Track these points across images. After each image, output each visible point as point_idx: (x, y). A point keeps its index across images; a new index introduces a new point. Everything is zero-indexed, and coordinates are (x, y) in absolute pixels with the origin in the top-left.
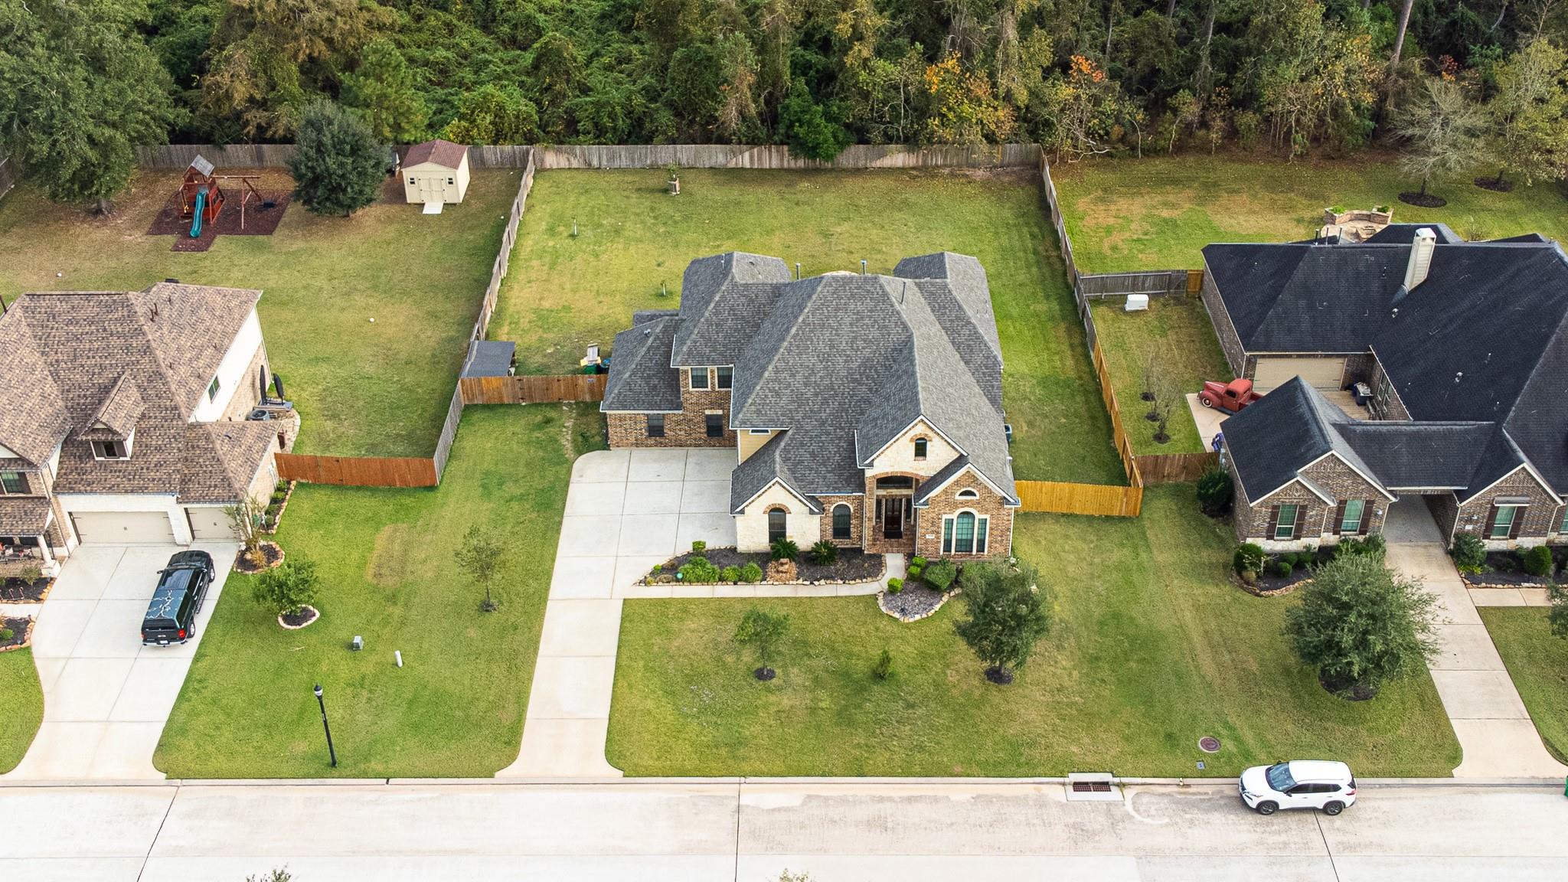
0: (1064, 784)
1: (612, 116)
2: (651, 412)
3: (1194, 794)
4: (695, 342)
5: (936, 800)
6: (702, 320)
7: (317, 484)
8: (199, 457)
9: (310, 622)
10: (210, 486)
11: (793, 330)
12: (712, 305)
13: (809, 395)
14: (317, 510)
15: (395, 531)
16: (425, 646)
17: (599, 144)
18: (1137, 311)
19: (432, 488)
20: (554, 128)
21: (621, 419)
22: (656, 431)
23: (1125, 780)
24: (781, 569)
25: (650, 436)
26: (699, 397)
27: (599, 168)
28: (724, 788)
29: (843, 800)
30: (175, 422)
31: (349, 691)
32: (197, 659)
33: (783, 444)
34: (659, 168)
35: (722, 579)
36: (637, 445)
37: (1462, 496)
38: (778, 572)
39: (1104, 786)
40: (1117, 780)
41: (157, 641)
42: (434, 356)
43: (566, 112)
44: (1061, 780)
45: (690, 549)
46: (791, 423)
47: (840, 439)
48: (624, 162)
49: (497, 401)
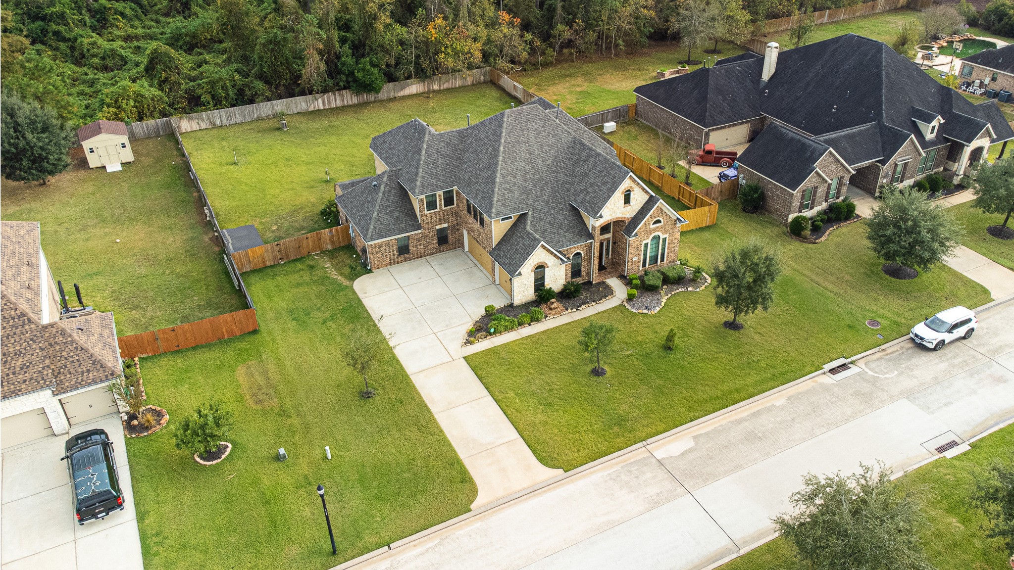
0: (824, 373)
1: (224, 88)
2: (400, 236)
3: (892, 353)
4: (423, 177)
5: (769, 409)
6: (422, 162)
7: (157, 355)
8: (61, 351)
9: (227, 453)
10: (83, 373)
11: (502, 148)
12: (424, 152)
13: (530, 187)
14: (170, 372)
15: (249, 367)
16: (339, 437)
17: (217, 109)
18: (611, 132)
19: (255, 332)
20: (180, 105)
21: (379, 246)
22: (404, 250)
23: (853, 358)
24: (552, 306)
25: (400, 255)
26: (432, 217)
27: (222, 126)
28: (636, 452)
29: (717, 431)
30: (27, 327)
31: (302, 492)
32: (141, 517)
33: (529, 222)
34: (263, 119)
35: (520, 324)
36: (391, 264)
37: (883, 162)
38: (551, 309)
39: (844, 367)
40: (849, 360)
41: (95, 516)
42: (187, 251)
43: (186, 93)
44: (822, 371)
45: (483, 312)
46: (528, 207)
47: (562, 209)
48: (239, 119)
49: (261, 266)
